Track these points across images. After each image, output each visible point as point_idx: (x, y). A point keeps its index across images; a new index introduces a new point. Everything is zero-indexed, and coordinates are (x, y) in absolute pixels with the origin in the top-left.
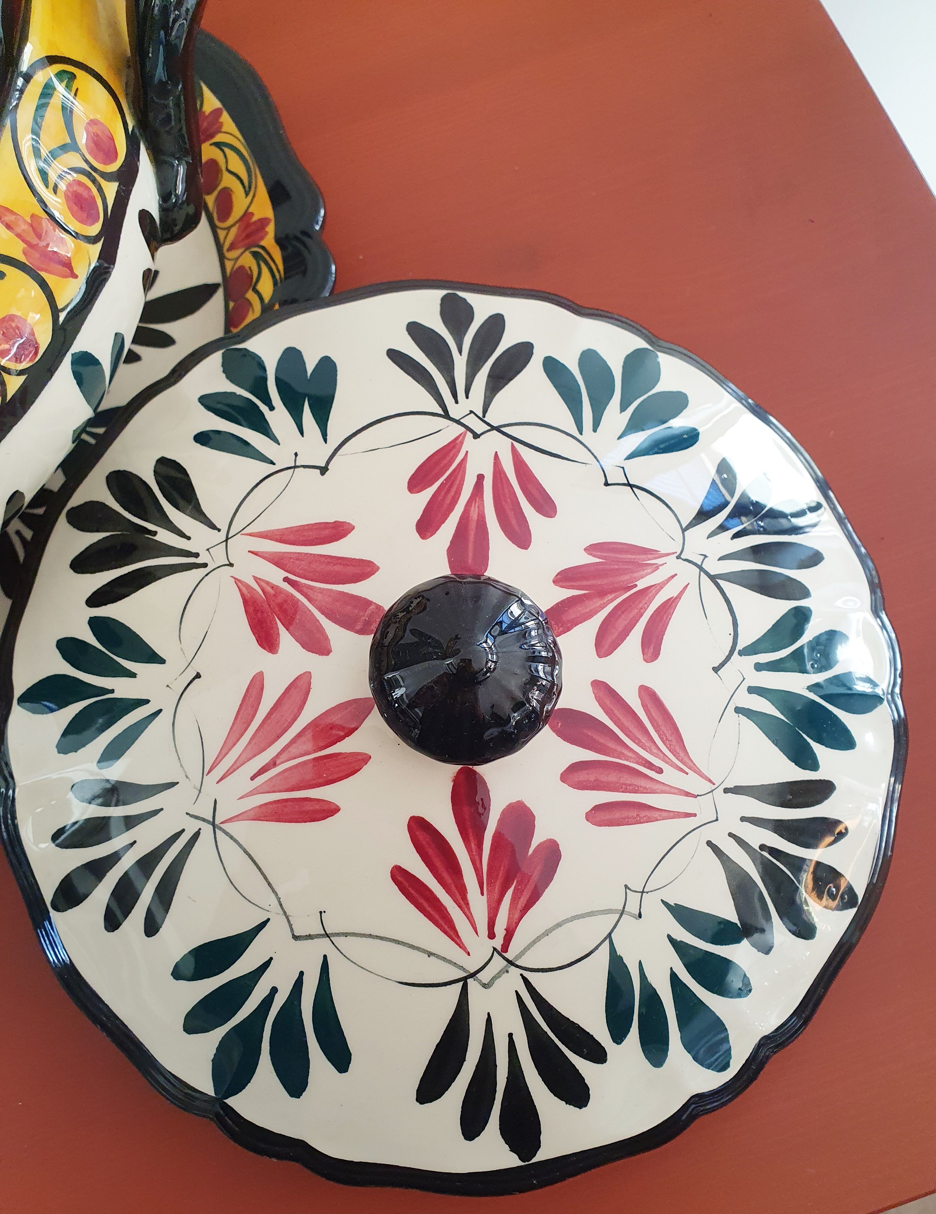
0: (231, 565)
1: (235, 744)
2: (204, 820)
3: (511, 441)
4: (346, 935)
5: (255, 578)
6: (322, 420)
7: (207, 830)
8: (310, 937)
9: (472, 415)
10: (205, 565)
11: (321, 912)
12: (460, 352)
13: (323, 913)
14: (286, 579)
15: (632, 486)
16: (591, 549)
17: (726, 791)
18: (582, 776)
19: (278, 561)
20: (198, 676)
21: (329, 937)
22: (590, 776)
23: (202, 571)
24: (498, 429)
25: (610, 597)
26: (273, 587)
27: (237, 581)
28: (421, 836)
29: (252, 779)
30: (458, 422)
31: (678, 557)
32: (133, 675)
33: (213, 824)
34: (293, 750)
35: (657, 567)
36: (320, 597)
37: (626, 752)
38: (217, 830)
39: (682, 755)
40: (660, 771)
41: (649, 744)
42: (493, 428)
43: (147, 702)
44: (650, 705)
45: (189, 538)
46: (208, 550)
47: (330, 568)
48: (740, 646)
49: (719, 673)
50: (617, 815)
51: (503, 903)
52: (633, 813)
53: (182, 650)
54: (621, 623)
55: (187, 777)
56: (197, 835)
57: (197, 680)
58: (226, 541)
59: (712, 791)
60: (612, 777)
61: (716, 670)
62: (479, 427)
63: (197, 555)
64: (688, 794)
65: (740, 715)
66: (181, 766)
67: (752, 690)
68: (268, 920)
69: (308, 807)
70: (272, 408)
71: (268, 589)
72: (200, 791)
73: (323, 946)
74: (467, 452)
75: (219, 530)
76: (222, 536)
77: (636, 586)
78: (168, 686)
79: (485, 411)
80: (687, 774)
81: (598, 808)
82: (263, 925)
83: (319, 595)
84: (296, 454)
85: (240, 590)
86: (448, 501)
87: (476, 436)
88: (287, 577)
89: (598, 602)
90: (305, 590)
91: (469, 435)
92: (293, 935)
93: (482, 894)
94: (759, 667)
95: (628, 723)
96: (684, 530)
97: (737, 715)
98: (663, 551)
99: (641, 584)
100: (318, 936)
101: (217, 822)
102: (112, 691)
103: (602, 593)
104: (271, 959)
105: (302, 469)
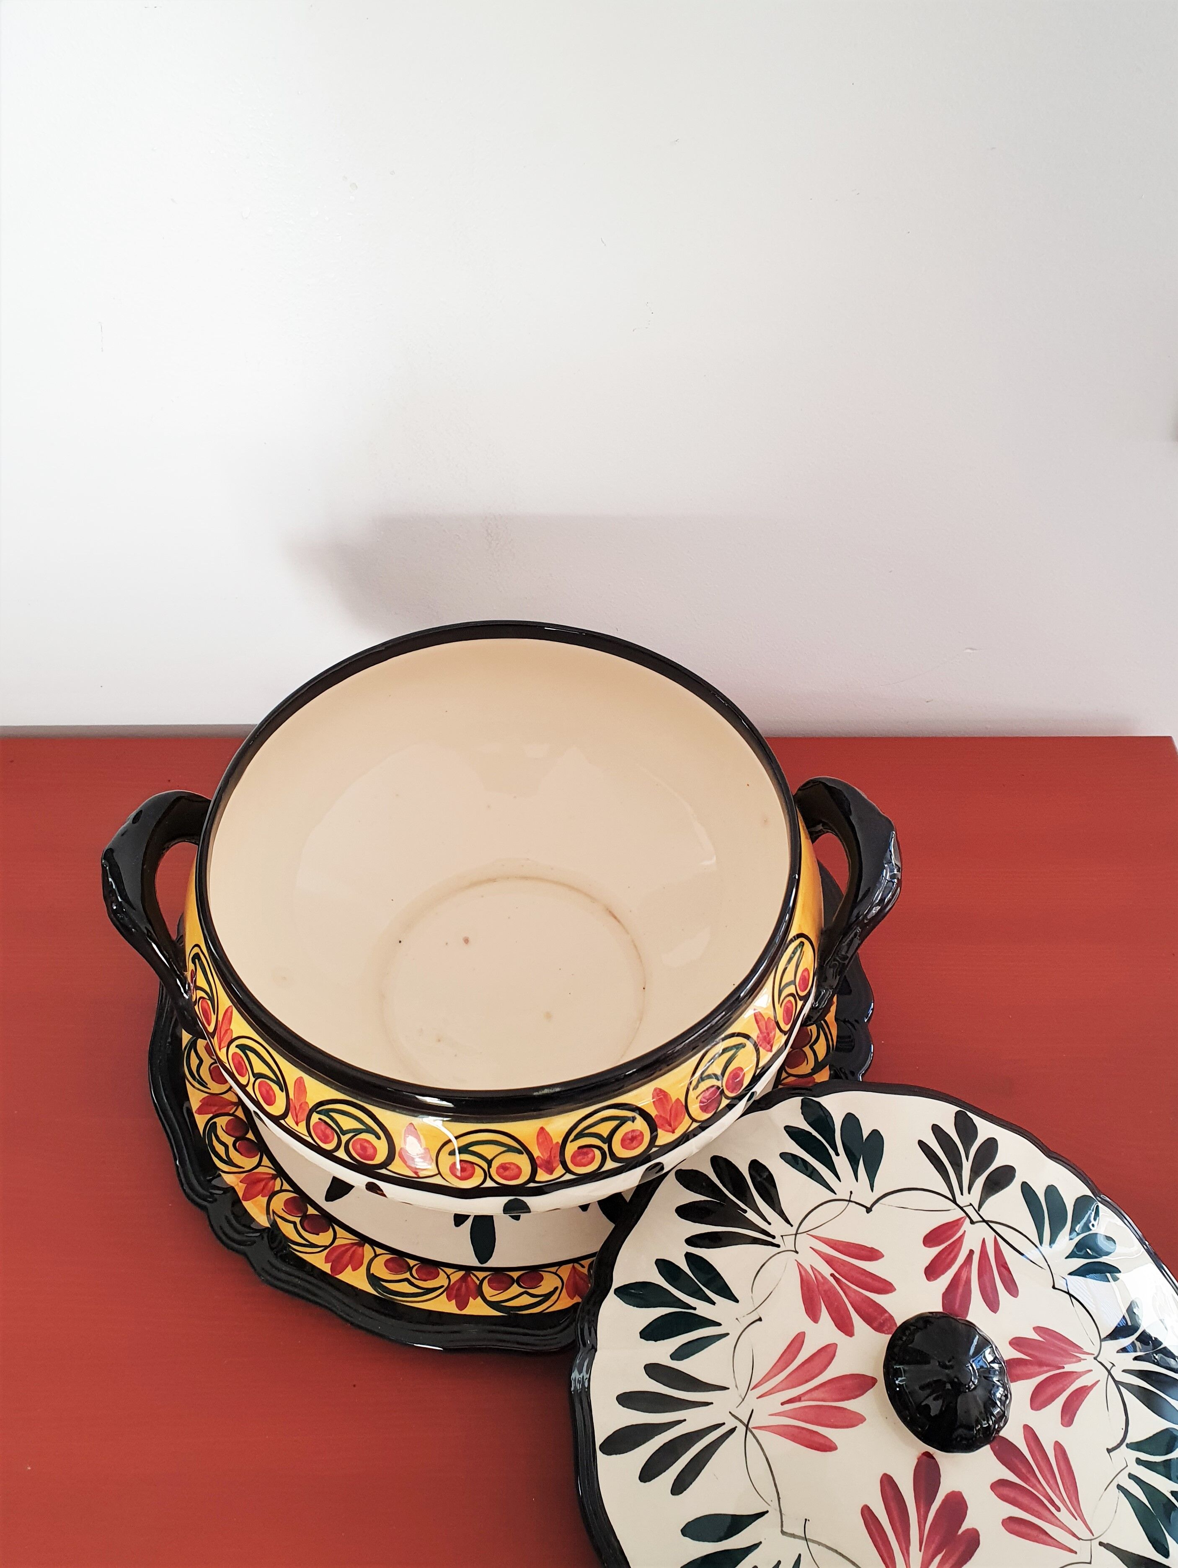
0: (797, 1252)
1: (775, 1376)
2: (741, 1421)
3: (994, 1234)
4: (819, 1544)
5: (812, 1267)
6: (872, 1175)
7: (741, 1429)
8: (793, 1536)
9: (971, 1207)
10: (778, 1246)
11: (806, 1520)
12: (967, 1160)
13: (807, 1521)
14: (832, 1275)
15: (1071, 1295)
16: (1037, 1329)
17: (1101, 1544)
18: (1006, 1491)
19: (829, 1260)
20: (760, 1319)
21: (807, 1541)
22: (1012, 1494)
23: (776, 1250)
24: (987, 1222)
25: (1045, 1368)
26: (823, 1277)
27: (799, 1264)
28: (888, 1489)
29: (782, 1404)
30: (961, 1208)
31: (1095, 1358)
32: (713, 1303)
33: (747, 1426)
34: (815, 1394)
35: (1080, 1360)
36: (852, 1295)
37: (1038, 1486)
38: (748, 1432)
39: (1076, 1503)
40: (1058, 1510)
41: (1054, 1486)
42: (984, 1221)
43: (720, 1325)
44: (1060, 1457)
45: (770, 1224)
46: (782, 1236)
47: (863, 1278)
48: (1128, 1441)
49: (1111, 1454)
50: (1024, 1529)
51: (933, 1563)
52: (1035, 1533)
53: (752, 1297)
54: (1050, 1390)
55: (736, 1387)
56: (733, 1430)
57: (758, 1322)
58: (796, 1235)
59: (1091, 1540)
60: (1025, 1500)
61: (1109, 1451)
62: (976, 1218)
63: (774, 1237)
64: (1074, 1535)
65: (1120, 1491)
66: (734, 1377)
67: (1131, 1476)
68: (767, 1512)
69: (817, 1439)
70: (837, 1154)
71: (819, 1277)
72: (743, 1400)
73: (800, 1546)
74: (965, 1231)
75: (792, 1226)
76: (793, 1230)
77: (1064, 1368)
78: (737, 1319)
79: (980, 1207)
80: (1076, 1519)
81: (1012, 1519)
82: (762, 1514)
83: (853, 1294)
84: (851, 1193)
85: (800, 1272)
86: (948, 1260)
87: (972, 1222)
88: (833, 1274)
89: (1037, 1369)
90: (844, 1287)
91: (968, 1220)
92: (782, 1530)
93: (920, 1551)
94: (1139, 1461)
95: (1043, 1464)
96: (1101, 1340)
97: (1118, 1490)
98: (1085, 1350)
99: (1068, 1368)
100: (799, 1537)
101: (750, 1426)
102: (695, 1309)
103: (1041, 1364)
104: (761, 1543)
105: (854, 1204)
